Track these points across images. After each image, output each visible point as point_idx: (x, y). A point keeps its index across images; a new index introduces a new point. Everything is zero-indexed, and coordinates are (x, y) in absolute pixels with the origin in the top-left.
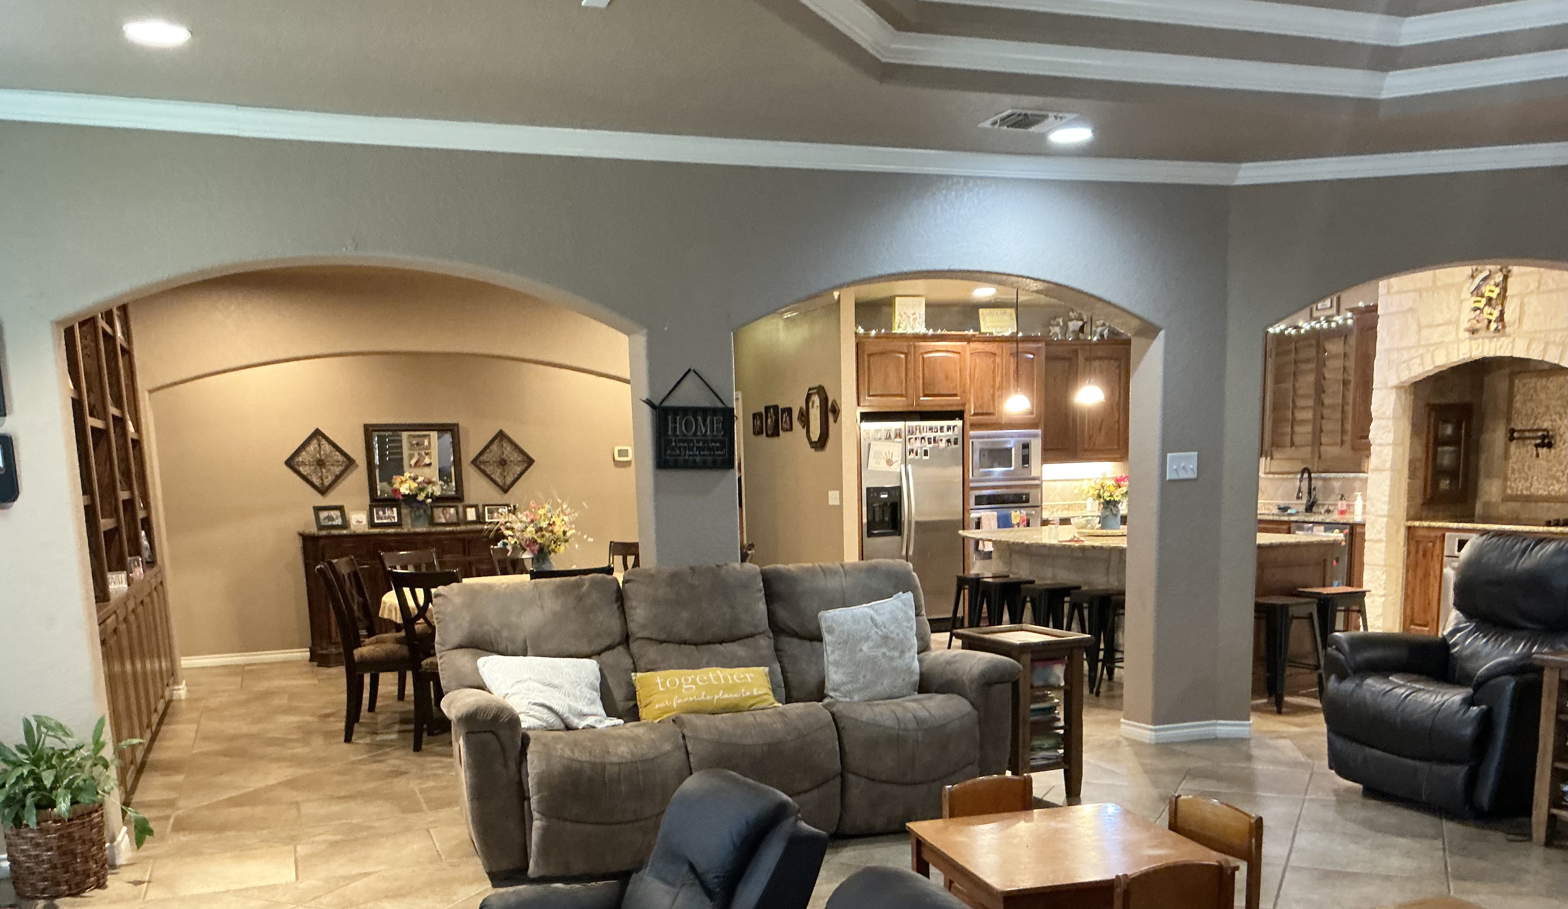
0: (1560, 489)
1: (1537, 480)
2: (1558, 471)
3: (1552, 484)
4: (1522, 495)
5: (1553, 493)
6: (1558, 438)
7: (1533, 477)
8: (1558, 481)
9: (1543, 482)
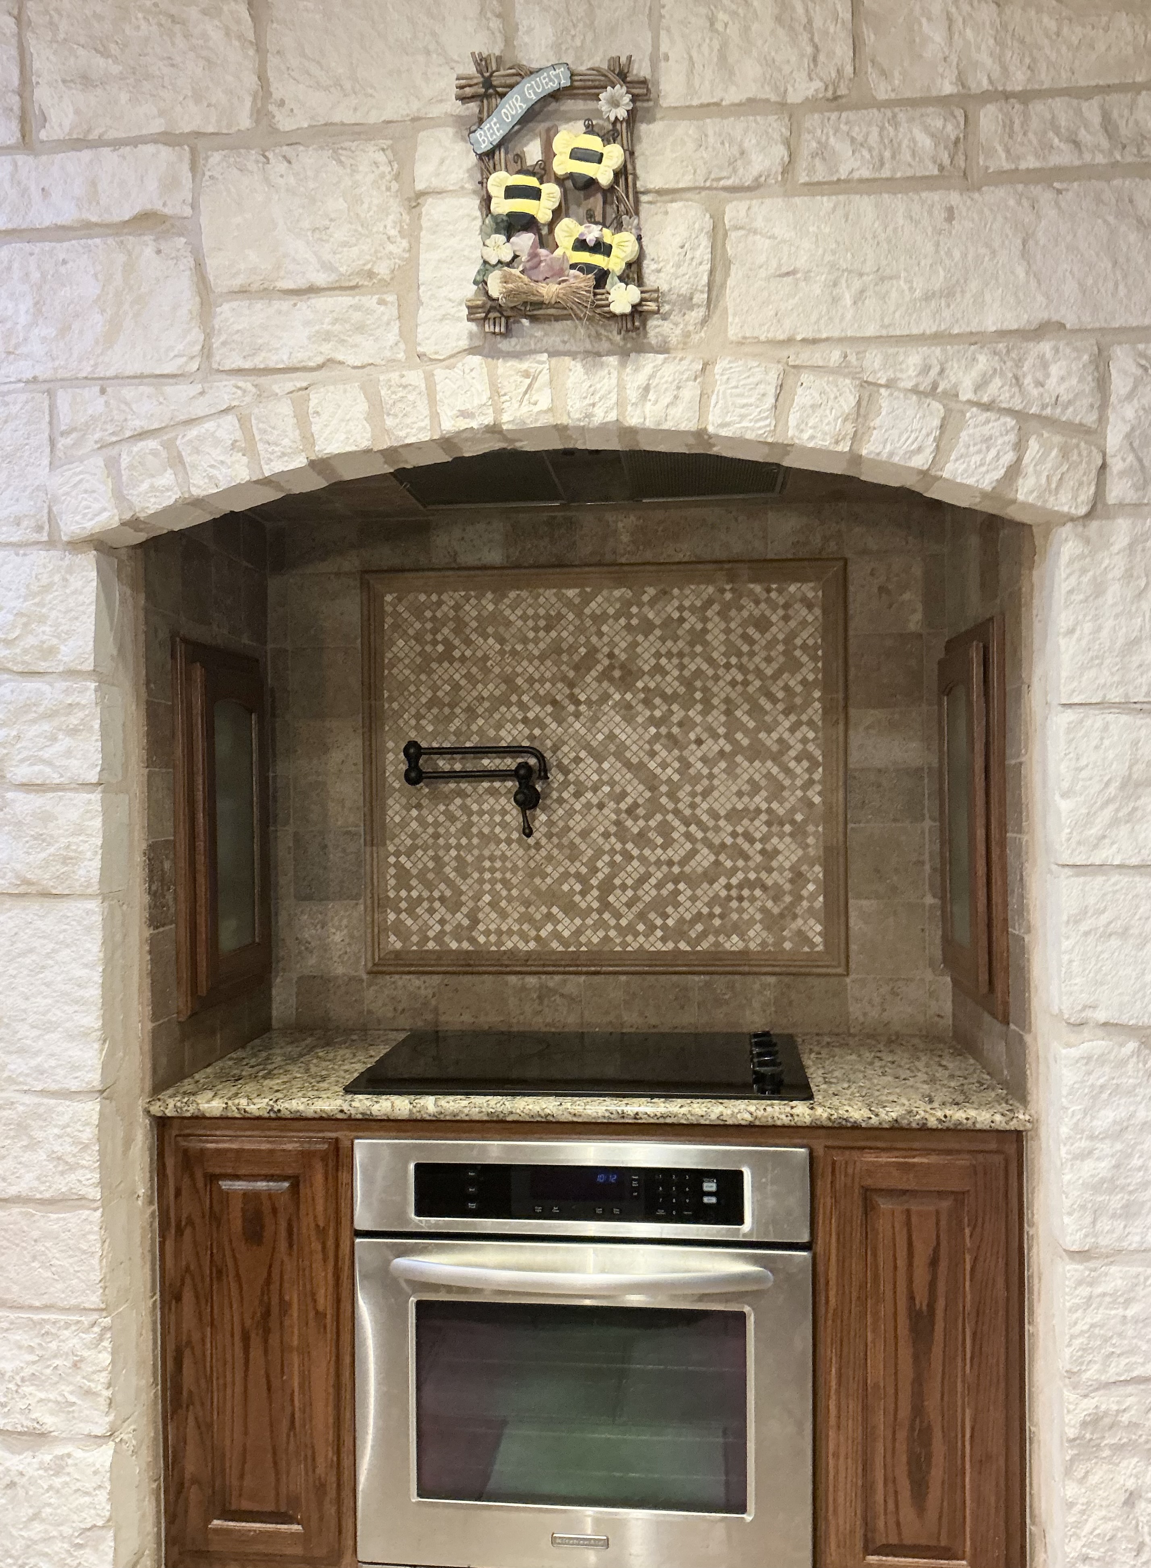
0: (578, 932)
1: (493, 905)
2: (566, 876)
3: (549, 917)
4: (443, 954)
5: (555, 945)
6: (554, 776)
7: (477, 898)
8: (570, 909)
9: (515, 911)
